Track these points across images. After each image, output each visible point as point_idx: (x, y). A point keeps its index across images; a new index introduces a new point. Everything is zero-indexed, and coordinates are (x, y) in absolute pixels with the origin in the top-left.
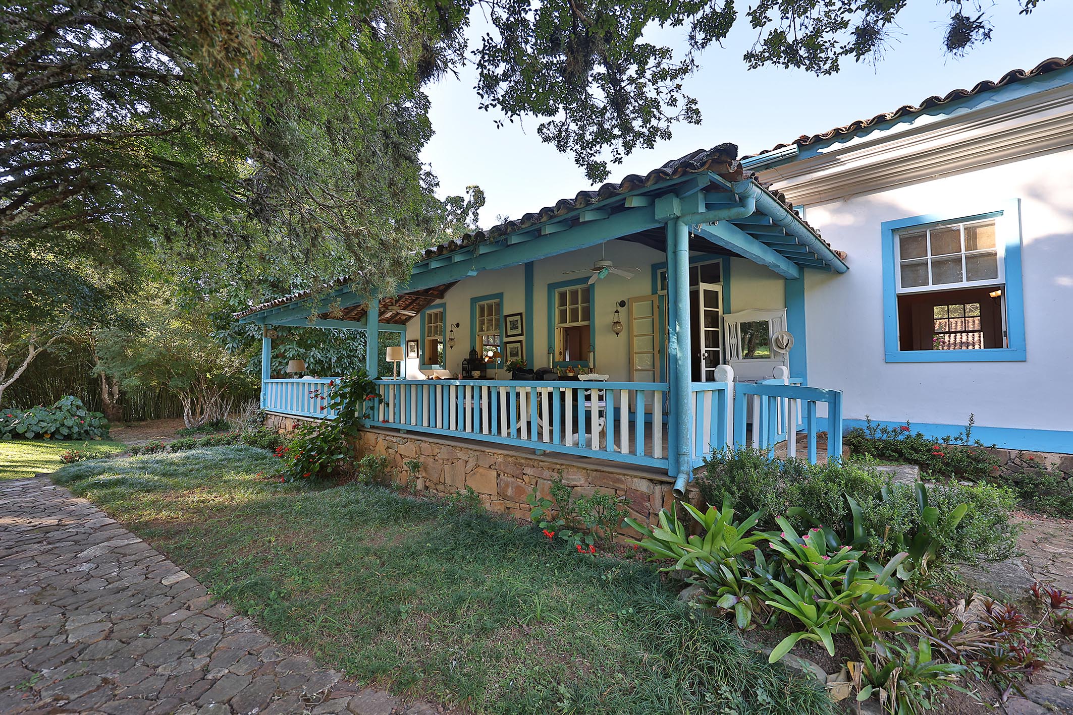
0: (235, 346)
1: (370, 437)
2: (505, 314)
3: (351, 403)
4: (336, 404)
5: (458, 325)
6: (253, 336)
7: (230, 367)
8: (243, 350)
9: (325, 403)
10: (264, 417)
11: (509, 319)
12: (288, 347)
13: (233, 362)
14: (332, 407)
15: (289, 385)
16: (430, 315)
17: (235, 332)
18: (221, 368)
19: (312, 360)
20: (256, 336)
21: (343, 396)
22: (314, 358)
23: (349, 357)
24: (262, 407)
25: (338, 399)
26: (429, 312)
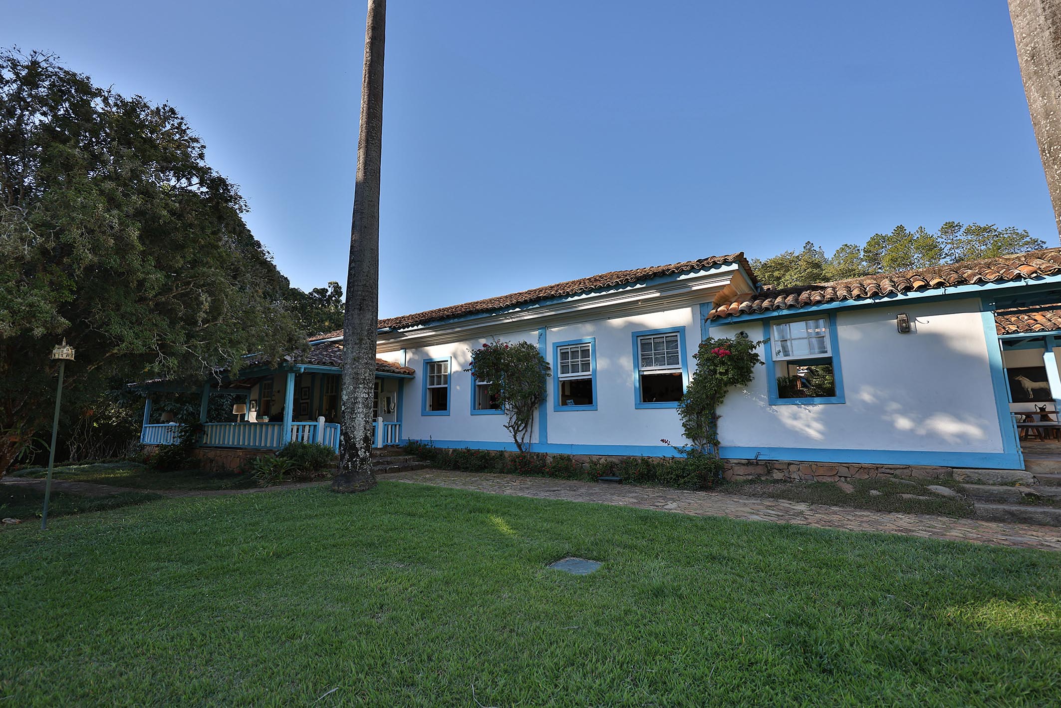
0: (125, 401)
1: (197, 451)
2: (303, 386)
3: (191, 435)
4: (182, 436)
5: (279, 392)
6: (141, 394)
7: (117, 418)
8: (131, 405)
9: (176, 435)
10: (143, 447)
11: (303, 390)
12: (167, 403)
13: (121, 413)
14: (180, 437)
15: (160, 428)
16: (265, 384)
17: (126, 392)
18: (110, 418)
19: (185, 412)
20: (143, 395)
21: (186, 432)
22: (187, 411)
23: (216, 410)
24: (141, 442)
25: (183, 434)
26: (266, 382)
